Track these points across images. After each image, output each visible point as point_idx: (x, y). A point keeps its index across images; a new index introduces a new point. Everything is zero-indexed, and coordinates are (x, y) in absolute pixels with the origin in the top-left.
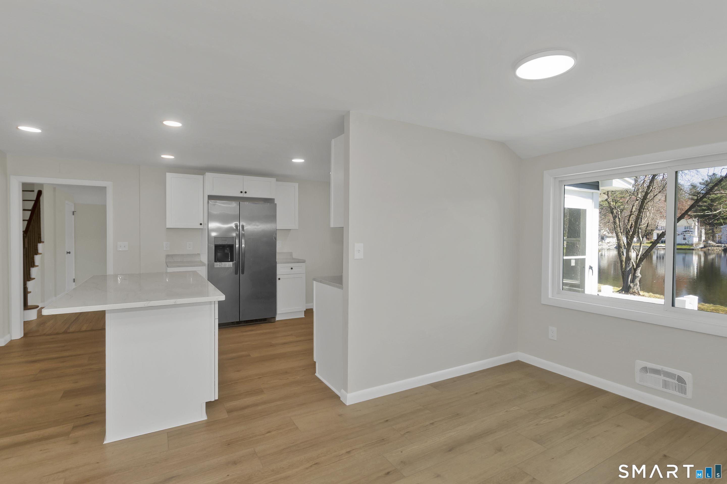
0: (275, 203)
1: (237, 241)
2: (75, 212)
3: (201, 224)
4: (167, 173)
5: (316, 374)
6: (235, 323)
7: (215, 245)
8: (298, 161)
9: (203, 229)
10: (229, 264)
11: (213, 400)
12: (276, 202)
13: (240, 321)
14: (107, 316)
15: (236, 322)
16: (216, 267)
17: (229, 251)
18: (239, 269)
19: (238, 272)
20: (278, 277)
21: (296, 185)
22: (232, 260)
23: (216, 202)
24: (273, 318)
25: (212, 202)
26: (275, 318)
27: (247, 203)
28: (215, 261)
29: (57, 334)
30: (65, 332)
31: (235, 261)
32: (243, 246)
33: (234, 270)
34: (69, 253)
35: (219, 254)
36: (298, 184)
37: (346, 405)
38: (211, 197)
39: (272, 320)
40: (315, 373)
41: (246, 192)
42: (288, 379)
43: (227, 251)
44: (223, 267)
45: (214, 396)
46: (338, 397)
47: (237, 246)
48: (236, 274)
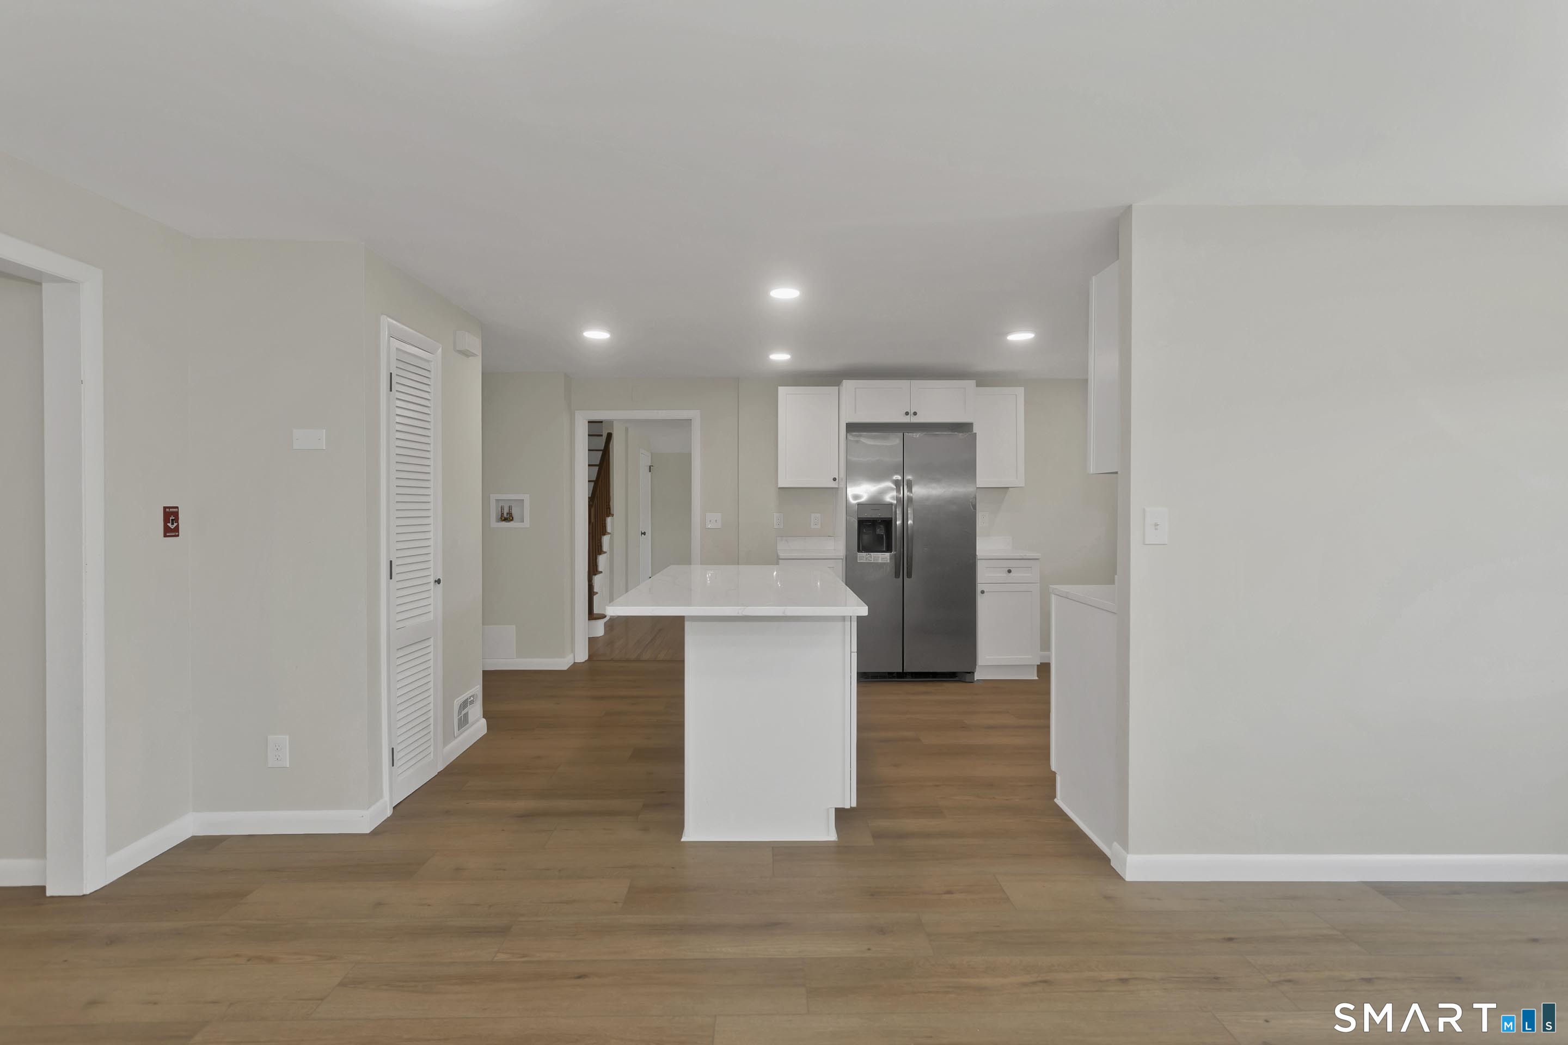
0: (974, 432)
1: (899, 512)
2: (651, 467)
3: (835, 479)
4: (779, 388)
5: (1055, 800)
6: (894, 675)
7: (858, 518)
8: (1021, 337)
9: (837, 488)
10: (884, 558)
11: (848, 807)
12: (976, 429)
13: (904, 671)
14: (688, 625)
15: (897, 673)
16: (861, 561)
17: (883, 531)
18: (902, 568)
19: (899, 574)
20: (979, 588)
21: (1020, 391)
22: (889, 550)
23: (861, 436)
24: (969, 673)
25: (853, 436)
26: (972, 673)
27: (917, 435)
28: (859, 551)
29: (628, 661)
30: (637, 660)
31: (896, 551)
32: (910, 522)
33: (894, 570)
34: (644, 534)
35: (866, 538)
36: (1023, 388)
37: (1123, 878)
38: (852, 428)
39: (968, 677)
40: (1055, 797)
41: (915, 414)
42: (994, 798)
43: (880, 531)
44: (872, 561)
45: (850, 800)
46: (1105, 859)
47: (899, 523)
48: (896, 577)
